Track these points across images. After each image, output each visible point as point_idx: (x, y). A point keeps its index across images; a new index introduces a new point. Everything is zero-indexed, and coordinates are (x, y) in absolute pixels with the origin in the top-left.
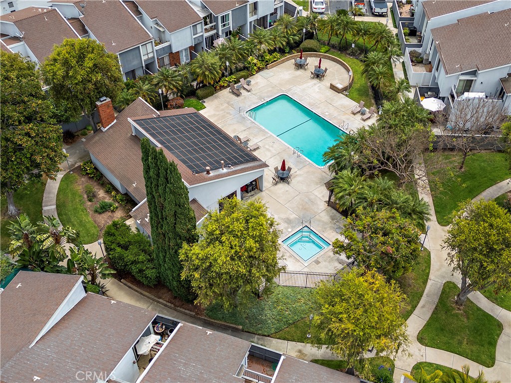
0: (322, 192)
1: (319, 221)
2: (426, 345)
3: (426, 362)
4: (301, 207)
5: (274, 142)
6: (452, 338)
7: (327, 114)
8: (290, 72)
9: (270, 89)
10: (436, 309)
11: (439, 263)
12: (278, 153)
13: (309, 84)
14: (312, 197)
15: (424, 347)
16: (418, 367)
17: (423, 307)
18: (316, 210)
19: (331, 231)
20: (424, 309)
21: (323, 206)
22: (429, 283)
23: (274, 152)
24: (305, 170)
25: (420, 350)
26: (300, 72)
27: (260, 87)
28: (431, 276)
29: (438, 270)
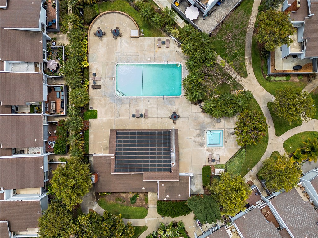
0: (195, 109)
1: (208, 123)
2: (281, 135)
3: (285, 141)
4: (196, 124)
5: (149, 101)
6: (286, 126)
7: (149, 59)
8: (100, 44)
9: (107, 68)
10: (273, 119)
11: (258, 98)
12: (157, 105)
13: (119, 44)
14: (194, 115)
15: (280, 137)
16: (285, 145)
17: (268, 122)
18: (202, 120)
19: (217, 124)
20: (269, 122)
21: (202, 115)
22: (262, 109)
23: (155, 106)
24: (177, 103)
25: (280, 139)
26: (105, 39)
27: (101, 72)
28: (261, 106)
29: (261, 101)
